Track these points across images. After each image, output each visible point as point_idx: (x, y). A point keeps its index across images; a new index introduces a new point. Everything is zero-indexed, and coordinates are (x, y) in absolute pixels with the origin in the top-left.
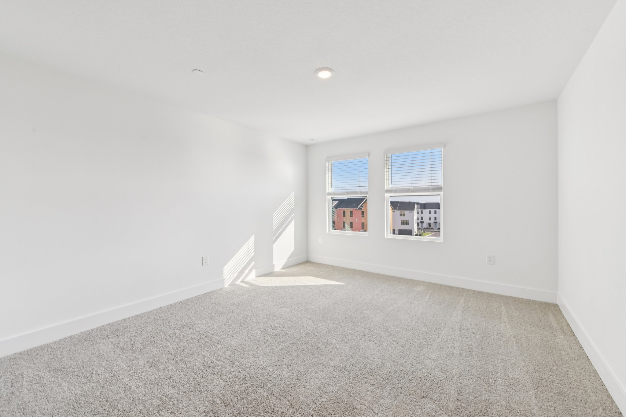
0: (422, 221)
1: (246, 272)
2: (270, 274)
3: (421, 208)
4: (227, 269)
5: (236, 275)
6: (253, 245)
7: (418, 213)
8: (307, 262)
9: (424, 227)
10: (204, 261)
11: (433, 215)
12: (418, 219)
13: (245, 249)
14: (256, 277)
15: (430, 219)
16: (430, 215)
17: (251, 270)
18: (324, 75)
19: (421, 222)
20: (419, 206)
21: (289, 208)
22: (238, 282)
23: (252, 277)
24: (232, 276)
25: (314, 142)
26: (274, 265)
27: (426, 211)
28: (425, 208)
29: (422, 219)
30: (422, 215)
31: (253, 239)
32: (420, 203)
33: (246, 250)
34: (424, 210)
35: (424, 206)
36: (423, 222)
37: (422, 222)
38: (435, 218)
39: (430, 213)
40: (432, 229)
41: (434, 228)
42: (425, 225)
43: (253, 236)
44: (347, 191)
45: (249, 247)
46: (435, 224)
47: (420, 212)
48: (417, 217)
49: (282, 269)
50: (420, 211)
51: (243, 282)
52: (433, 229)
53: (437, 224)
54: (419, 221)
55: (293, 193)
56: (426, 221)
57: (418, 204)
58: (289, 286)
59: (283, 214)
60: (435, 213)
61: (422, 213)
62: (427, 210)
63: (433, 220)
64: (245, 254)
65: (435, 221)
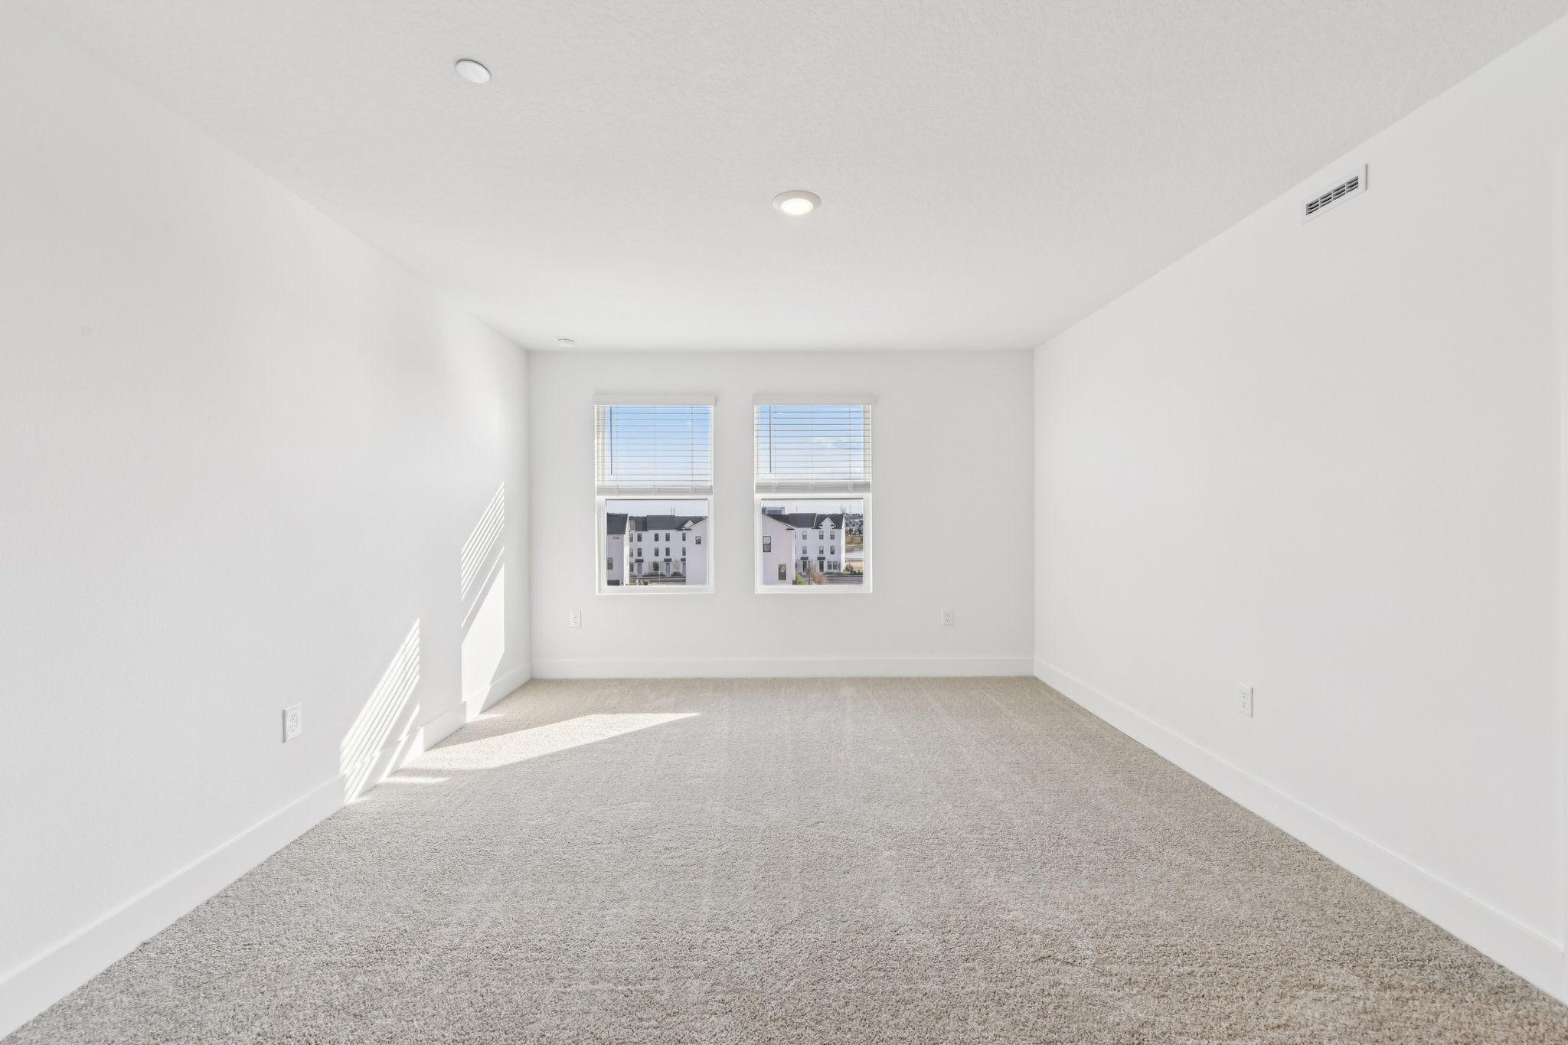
0: (640, 558)
1: (403, 738)
2: (459, 734)
3: (637, 529)
4: (350, 744)
5: (377, 754)
6: (418, 650)
7: (631, 540)
8: (532, 683)
9: (643, 573)
10: (288, 724)
11: (662, 545)
12: (631, 555)
13: (398, 665)
14: (428, 749)
15: (657, 553)
16: (657, 545)
17: (413, 733)
18: (798, 207)
19: (637, 561)
20: (633, 522)
21: (495, 529)
22: (384, 778)
23: (416, 755)
24: (367, 760)
25: (570, 346)
26: (465, 703)
27: (649, 535)
28: (645, 529)
29: (640, 554)
30: (640, 545)
31: (418, 632)
32: (635, 516)
33: (400, 671)
34: (644, 534)
35: (644, 524)
36: (642, 561)
37: (640, 561)
38: (668, 551)
39: (657, 538)
40: (662, 575)
41: (664, 573)
42: (646, 568)
43: (417, 623)
44: (657, 483)
45: (407, 658)
46: (668, 564)
47: (635, 538)
48: (630, 550)
49: (485, 711)
50: (635, 534)
51: (395, 772)
52: (664, 575)
53: (671, 564)
54: (633, 560)
55: (503, 484)
56: (649, 558)
57: (631, 518)
58: (570, 750)
59: (481, 549)
60: (668, 538)
61: (640, 539)
62: (651, 533)
63: (662, 556)
64: (399, 683)
65: (668, 557)
